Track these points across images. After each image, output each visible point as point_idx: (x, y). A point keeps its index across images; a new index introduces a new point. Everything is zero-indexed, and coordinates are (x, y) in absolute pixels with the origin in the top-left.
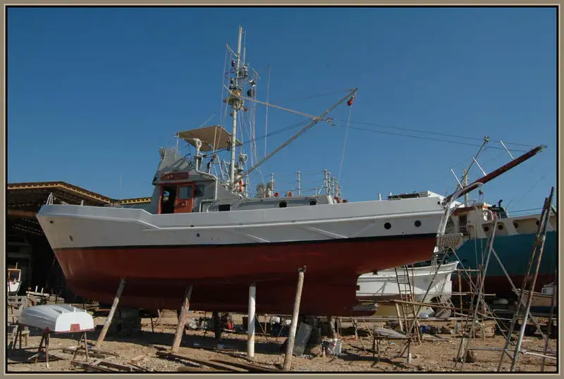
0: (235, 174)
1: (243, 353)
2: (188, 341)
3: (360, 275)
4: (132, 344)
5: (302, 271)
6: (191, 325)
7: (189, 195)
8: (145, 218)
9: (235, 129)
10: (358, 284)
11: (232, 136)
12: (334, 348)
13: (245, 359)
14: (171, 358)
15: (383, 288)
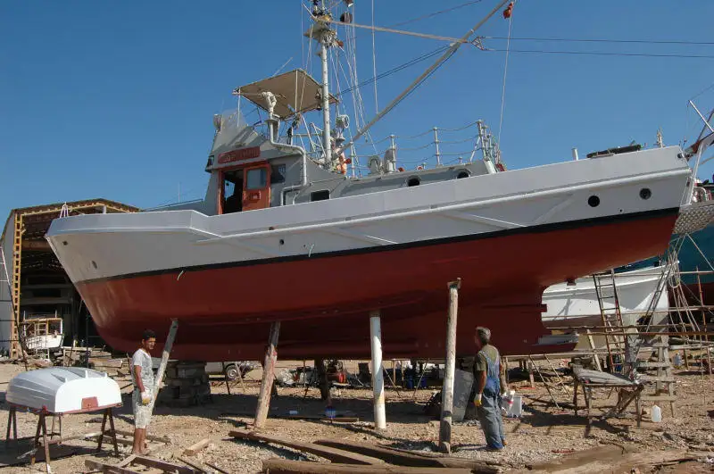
0: (332, 146)
1: (367, 424)
2: (281, 408)
3: (546, 287)
4: (196, 418)
5: (453, 286)
6: (285, 380)
7: (262, 182)
8: (198, 223)
9: (326, 76)
10: (543, 302)
11: (322, 87)
12: (511, 405)
13: (373, 434)
14: (253, 441)
15: (566, 309)
